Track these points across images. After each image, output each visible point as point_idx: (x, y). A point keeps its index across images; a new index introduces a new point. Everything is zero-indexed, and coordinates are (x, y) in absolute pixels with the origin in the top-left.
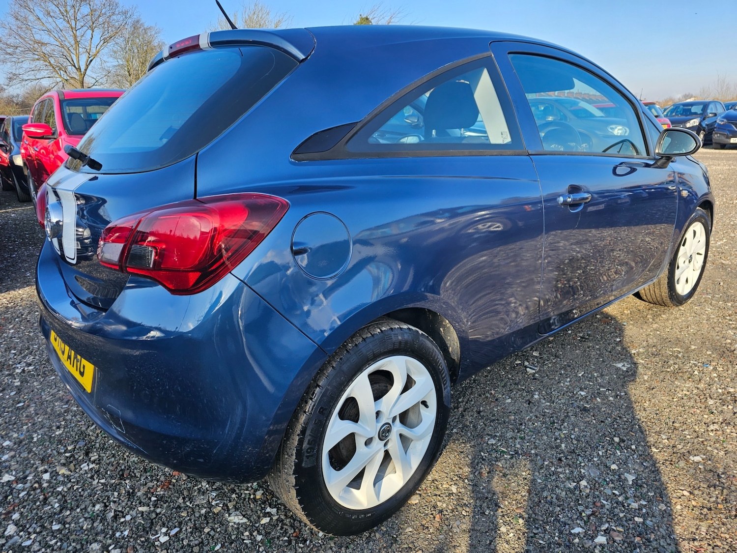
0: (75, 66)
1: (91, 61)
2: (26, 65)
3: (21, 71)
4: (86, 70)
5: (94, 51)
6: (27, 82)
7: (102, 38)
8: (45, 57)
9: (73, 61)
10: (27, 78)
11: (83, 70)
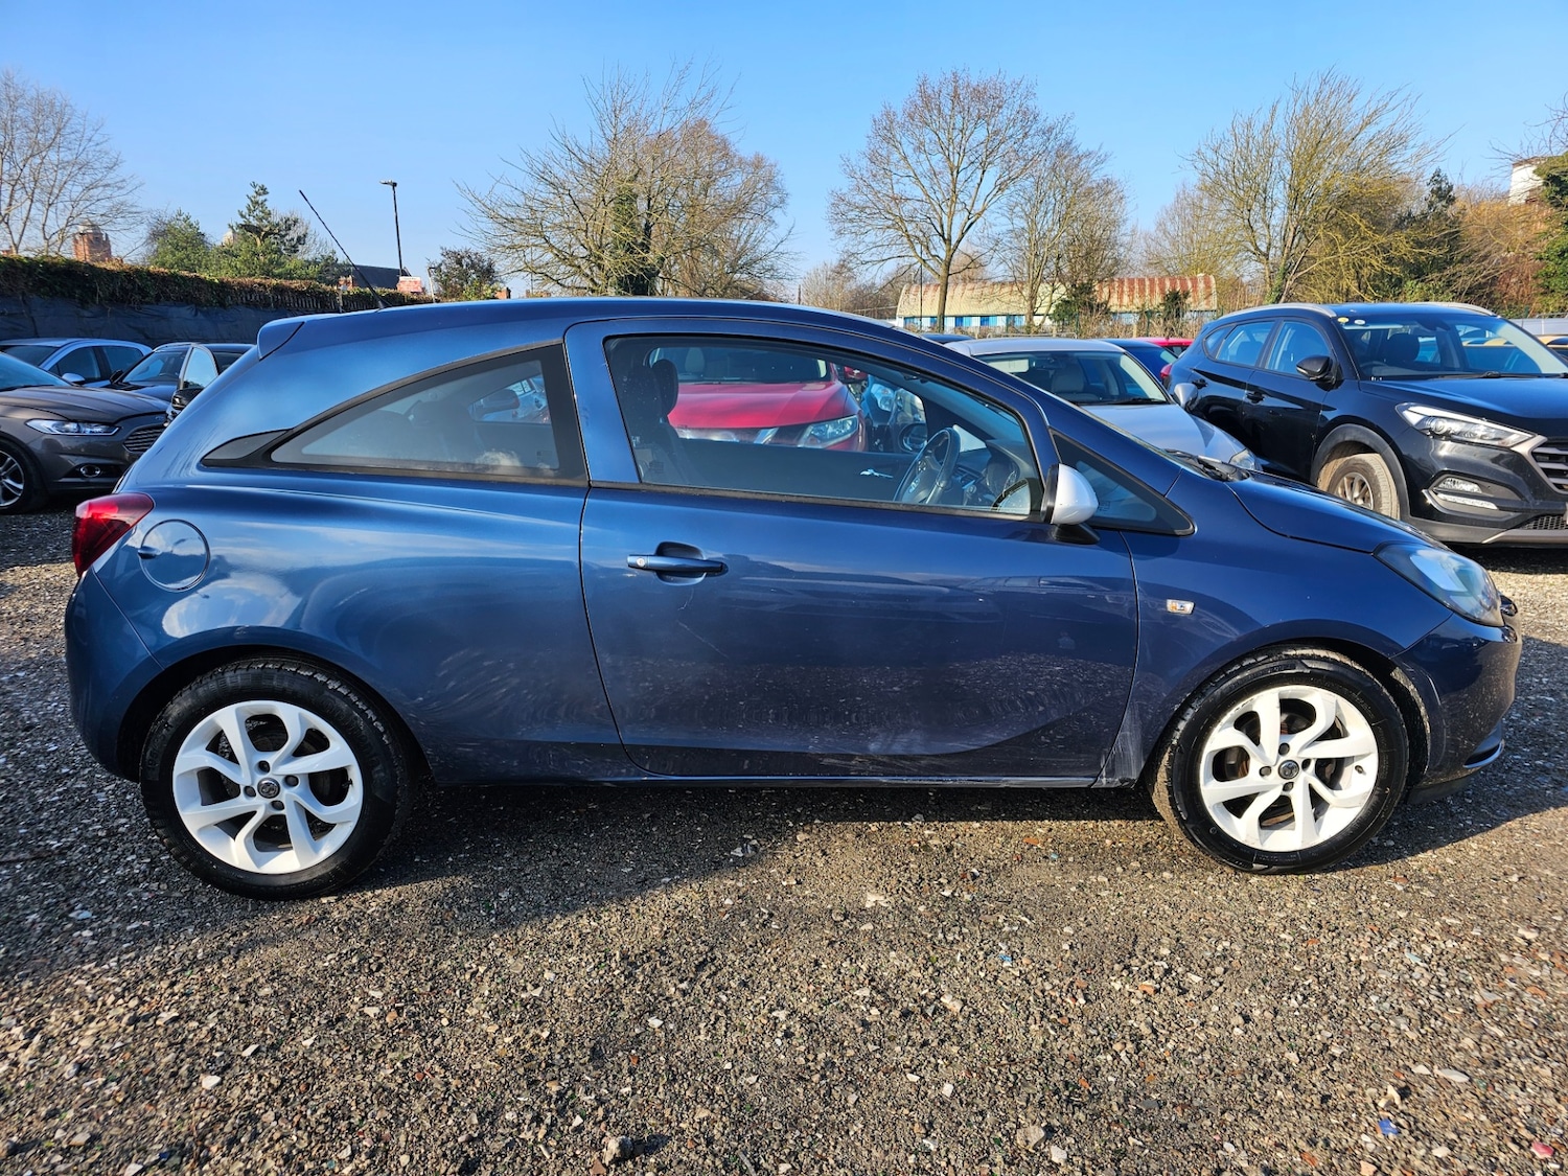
0: (943, 237)
1: (972, 224)
2: (869, 238)
3: (862, 248)
4: (959, 242)
5: (978, 207)
6: (867, 266)
7: (999, 182)
8: (899, 223)
9: (942, 226)
10: (867, 260)
11: (954, 242)
